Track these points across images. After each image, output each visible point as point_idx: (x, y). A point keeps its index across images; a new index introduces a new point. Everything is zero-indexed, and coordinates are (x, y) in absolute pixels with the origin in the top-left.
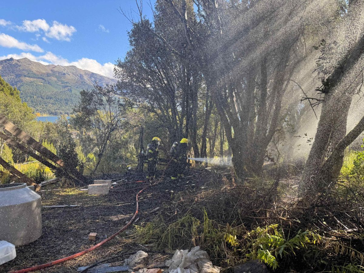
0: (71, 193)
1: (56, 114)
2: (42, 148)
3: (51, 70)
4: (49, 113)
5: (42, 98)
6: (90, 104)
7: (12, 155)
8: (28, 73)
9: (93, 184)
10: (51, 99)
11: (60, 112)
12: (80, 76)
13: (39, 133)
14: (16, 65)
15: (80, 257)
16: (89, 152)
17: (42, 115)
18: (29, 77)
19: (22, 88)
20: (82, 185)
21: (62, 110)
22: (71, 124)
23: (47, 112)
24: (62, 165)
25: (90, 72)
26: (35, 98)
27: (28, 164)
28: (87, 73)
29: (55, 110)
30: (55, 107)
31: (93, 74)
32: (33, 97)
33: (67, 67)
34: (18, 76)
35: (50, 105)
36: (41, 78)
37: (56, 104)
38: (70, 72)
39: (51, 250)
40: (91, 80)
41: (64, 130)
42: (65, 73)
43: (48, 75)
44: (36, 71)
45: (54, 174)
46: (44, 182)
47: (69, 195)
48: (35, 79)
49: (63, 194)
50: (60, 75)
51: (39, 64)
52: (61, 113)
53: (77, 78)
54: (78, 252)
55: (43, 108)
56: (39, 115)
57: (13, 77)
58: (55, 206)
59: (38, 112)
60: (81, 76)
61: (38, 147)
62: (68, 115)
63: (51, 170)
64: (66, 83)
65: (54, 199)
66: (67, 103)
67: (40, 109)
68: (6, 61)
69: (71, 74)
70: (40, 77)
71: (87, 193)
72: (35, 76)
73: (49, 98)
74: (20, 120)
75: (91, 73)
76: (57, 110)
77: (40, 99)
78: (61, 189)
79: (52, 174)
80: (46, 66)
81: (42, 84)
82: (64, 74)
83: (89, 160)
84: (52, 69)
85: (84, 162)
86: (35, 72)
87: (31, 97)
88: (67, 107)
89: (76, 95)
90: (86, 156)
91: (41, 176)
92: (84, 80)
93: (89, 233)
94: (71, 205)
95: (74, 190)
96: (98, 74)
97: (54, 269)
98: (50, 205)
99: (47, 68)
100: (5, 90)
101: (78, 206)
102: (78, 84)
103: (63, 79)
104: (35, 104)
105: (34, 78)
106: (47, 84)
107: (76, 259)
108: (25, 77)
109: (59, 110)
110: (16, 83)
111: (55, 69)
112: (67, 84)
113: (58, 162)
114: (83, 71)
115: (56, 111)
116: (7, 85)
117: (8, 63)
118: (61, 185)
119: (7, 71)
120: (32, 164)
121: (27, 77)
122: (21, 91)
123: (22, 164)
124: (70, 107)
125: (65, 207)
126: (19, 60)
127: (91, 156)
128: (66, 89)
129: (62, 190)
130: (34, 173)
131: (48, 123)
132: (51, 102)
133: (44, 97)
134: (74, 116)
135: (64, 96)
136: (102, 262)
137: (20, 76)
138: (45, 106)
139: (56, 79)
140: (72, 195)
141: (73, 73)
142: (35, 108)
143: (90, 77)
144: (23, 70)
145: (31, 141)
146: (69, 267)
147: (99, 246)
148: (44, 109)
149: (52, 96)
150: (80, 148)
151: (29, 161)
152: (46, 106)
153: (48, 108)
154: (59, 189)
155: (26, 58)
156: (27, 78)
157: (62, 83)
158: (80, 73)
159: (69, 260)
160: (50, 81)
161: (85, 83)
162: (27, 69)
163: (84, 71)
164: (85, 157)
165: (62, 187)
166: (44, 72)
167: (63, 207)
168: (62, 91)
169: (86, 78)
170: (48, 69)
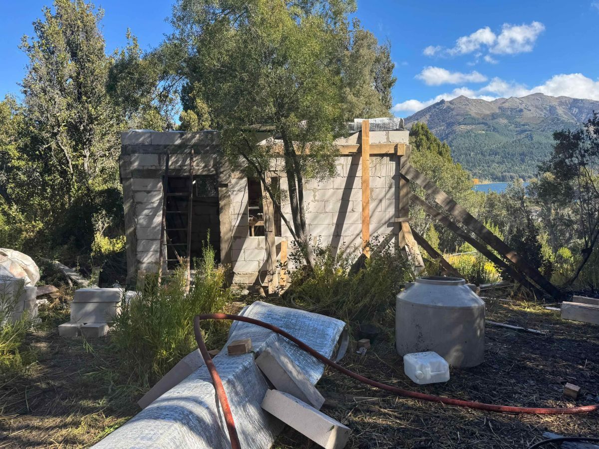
0: (528, 310)
1: (503, 179)
2: (484, 231)
3: (500, 108)
4: (492, 178)
5: (482, 154)
6: (571, 156)
7: (439, 241)
8: (465, 119)
9: (571, 301)
10: (496, 155)
11: (511, 176)
12: (550, 110)
13: (477, 210)
14: (449, 109)
15: (546, 416)
16: (561, 246)
17: (482, 182)
18: (465, 124)
19: (454, 143)
20: (549, 301)
21: (516, 172)
22: (529, 194)
23: (490, 176)
24: (514, 260)
25: (571, 98)
26: (472, 156)
27: (459, 255)
28: (562, 101)
29: (502, 173)
30: (503, 167)
31: (576, 101)
32: (470, 155)
33: (527, 97)
34: (450, 125)
35: (495, 165)
36: (482, 123)
37: (504, 162)
38: (532, 105)
39: (499, 388)
40: (572, 114)
41: (518, 204)
42: (522, 108)
43: (494, 116)
44: (475, 113)
45: (500, 275)
46: (484, 286)
47: (525, 314)
48: (474, 127)
49: (516, 308)
50: (513, 113)
51: (480, 102)
52: (512, 178)
53: (544, 113)
54: (543, 407)
55: (483, 171)
56: (476, 181)
57: (443, 128)
58: (502, 324)
59: (475, 177)
60: (552, 110)
61: (480, 229)
62: (524, 180)
63: (496, 268)
64: (524, 125)
65: (501, 313)
66: (523, 161)
67: (479, 173)
68: (434, 106)
69: (533, 109)
70: (481, 121)
71: (559, 316)
72: (473, 121)
73: (493, 154)
74: (451, 190)
75: (571, 101)
76: (505, 172)
77: (479, 156)
78: (511, 301)
79: (497, 275)
80: (491, 103)
81: (484, 132)
82: (521, 111)
83: (560, 259)
84: (500, 106)
85: (552, 260)
86: (473, 115)
87: (466, 154)
88: (523, 167)
89: (540, 144)
90: (556, 253)
91: (479, 276)
92: (557, 115)
93: (564, 383)
94: (529, 329)
95: (534, 306)
96: (586, 100)
97: (503, 417)
98: (493, 321)
99: (492, 105)
100: (432, 148)
101: (543, 333)
102: (545, 125)
103: (518, 120)
104: (471, 165)
105: (472, 124)
106: (491, 131)
107: (540, 416)
108: (460, 125)
109: (509, 172)
110: (447, 136)
111: (506, 105)
112: (526, 127)
113: (509, 256)
114: (557, 98)
115: (504, 174)
116: (435, 140)
117: (438, 109)
118: (512, 294)
119: (436, 121)
120: (465, 256)
121: (463, 124)
122: (453, 148)
123: (451, 255)
124: (529, 166)
125: (519, 330)
126: (452, 101)
127: (566, 252)
128: (523, 136)
129: (513, 302)
130: (469, 268)
131: (492, 195)
132: (496, 160)
133: (486, 153)
134: (537, 181)
135: (518, 148)
136: (589, 440)
137: (452, 125)
138: (486, 168)
139: (505, 121)
140: (531, 313)
141: (537, 107)
142: (471, 171)
143: (570, 108)
144: (457, 115)
145: (468, 219)
146: (529, 426)
147: (584, 411)
148: (486, 173)
149: (498, 150)
150: (546, 236)
151: (461, 251)
152: (488, 167)
153: (492, 170)
154: (508, 299)
155: (461, 97)
156: (463, 127)
157: (516, 127)
158: (550, 104)
159: (528, 413)
160: (496, 126)
161: (558, 120)
162: (462, 112)
163: (559, 98)
164: (552, 253)
165: (512, 297)
166: (488, 112)
167: (515, 329)
168: (515, 141)
169: (560, 111)
170: (494, 107)
